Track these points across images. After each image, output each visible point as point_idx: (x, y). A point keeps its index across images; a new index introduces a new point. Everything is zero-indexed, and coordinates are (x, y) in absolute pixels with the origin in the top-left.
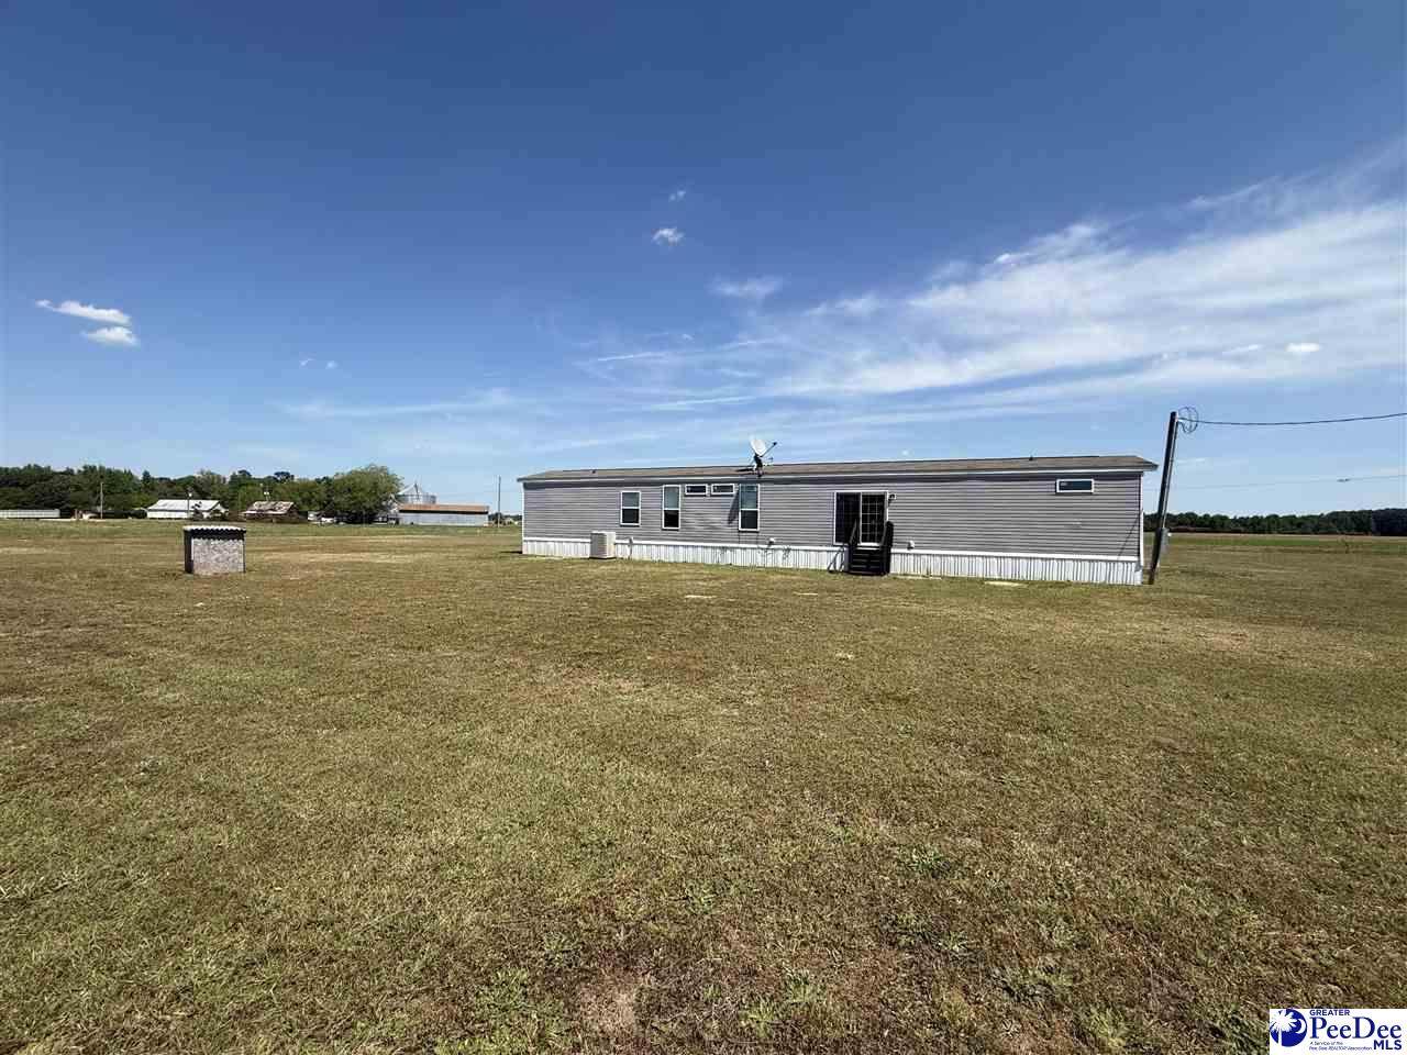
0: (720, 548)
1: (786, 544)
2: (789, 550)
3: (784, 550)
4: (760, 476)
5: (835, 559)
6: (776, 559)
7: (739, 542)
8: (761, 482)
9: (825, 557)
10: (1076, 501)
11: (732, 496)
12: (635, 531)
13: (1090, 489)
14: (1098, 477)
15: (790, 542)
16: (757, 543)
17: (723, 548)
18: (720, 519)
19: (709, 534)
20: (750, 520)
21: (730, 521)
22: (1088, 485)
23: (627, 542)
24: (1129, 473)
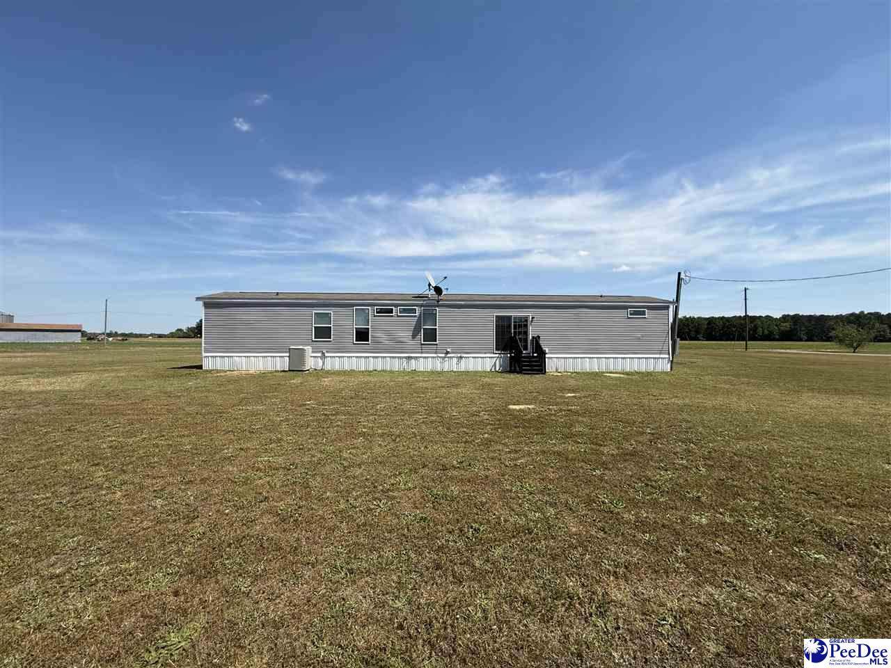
0: (406, 358)
1: (460, 353)
2: (461, 357)
3: (457, 357)
4: (438, 302)
5: (495, 363)
6: (452, 365)
7: (422, 353)
8: (438, 306)
9: (487, 361)
10: (638, 322)
11: (415, 316)
12: (326, 345)
13: (645, 315)
14: (649, 308)
15: (461, 352)
16: (436, 353)
17: (409, 357)
18: (405, 335)
19: (396, 347)
20: (431, 336)
21: (414, 336)
22: (643, 313)
23: (320, 355)
24: (663, 307)
